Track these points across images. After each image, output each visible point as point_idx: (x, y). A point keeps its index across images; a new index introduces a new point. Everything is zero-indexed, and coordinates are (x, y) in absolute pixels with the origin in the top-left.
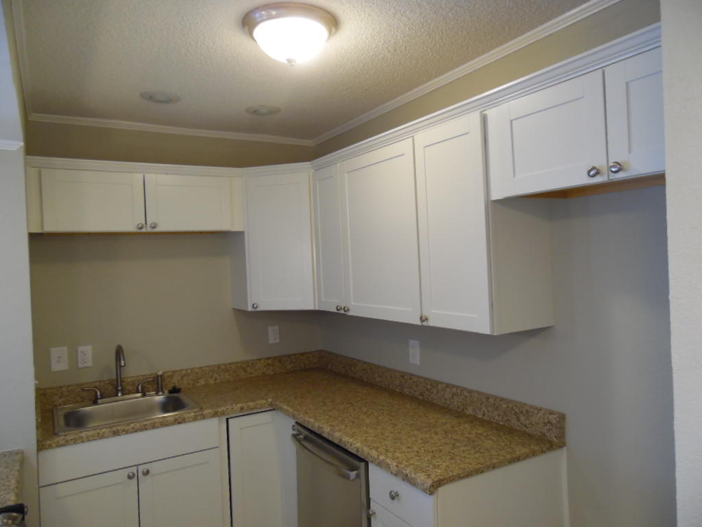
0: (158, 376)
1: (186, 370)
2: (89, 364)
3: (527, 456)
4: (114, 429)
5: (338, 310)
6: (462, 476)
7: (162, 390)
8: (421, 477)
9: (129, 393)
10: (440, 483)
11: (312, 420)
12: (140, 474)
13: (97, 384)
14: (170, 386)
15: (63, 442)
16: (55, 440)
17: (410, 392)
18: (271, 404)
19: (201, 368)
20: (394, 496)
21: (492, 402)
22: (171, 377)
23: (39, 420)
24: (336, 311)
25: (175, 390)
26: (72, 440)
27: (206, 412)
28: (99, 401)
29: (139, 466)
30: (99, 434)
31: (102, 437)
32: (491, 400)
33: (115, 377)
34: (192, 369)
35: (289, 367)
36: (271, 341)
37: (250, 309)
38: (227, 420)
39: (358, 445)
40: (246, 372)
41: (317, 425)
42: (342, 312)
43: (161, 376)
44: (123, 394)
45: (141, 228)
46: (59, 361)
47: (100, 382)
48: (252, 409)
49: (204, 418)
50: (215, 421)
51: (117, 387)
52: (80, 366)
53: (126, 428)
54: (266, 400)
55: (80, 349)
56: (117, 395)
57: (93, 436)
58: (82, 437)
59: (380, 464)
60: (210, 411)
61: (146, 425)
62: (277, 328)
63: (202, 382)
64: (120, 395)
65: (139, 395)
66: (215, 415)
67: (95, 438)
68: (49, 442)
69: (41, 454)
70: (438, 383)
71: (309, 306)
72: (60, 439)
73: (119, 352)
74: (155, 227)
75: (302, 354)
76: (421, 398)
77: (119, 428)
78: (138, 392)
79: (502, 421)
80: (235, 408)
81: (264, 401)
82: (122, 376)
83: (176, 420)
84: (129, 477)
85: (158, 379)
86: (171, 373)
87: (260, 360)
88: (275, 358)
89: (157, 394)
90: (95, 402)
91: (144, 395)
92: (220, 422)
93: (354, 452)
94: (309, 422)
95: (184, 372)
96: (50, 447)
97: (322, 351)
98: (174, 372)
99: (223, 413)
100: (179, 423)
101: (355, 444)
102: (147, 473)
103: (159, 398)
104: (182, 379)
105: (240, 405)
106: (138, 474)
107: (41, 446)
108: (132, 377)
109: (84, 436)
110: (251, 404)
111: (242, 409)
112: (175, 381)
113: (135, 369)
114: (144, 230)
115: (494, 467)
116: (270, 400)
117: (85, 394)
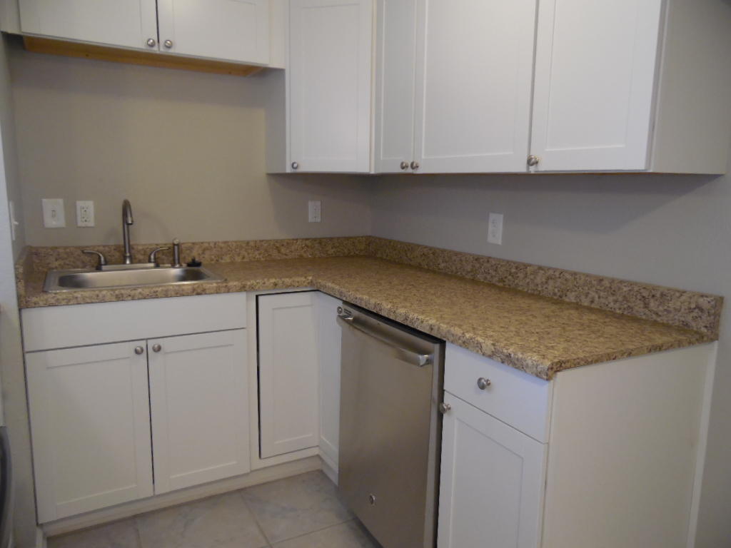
0: (174, 245)
1: (209, 243)
2: (91, 223)
3: (671, 346)
4: (117, 292)
5: (403, 168)
6: (590, 360)
7: (179, 263)
9: (140, 262)
10: (561, 366)
11: (366, 297)
12: (150, 351)
13: (101, 248)
14: (189, 260)
15: (53, 301)
16: (42, 298)
17: (485, 278)
18: (311, 283)
19: (225, 242)
20: (483, 385)
21: (608, 285)
22: (190, 249)
23: (21, 270)
24: (398, 170)
25: (194, 264)
26: (63, 299)
27: (231, 284)
28: (104, 267)
29: (149, 341)
30: (98, 296)
31: (103, 301)
32: (606, 283)
33: (122, 243)
34: (215, 244)
35: (331, 251)
36: (311, 219)
37: (289, 170)
38: (257, 297)
39: (432, 322)
40: (279, 252)
41: (373, 301)
42: (409, 170)
43: (178, 245)
44: (132, 262)
45: (152, 45)
46: (53, 215)
47: (104, 246)
48: (288, 287)
49: (228, 292)
50: (243, 296)
51: (124, 254)
52: (80, 224)
53: (132, 293)
54: (306, 277)
55: (80, 204)
56: (124, 263)
57: (91, 298)
58: (77, 298)
59: (465, 344)
60: (236, 283)
61: (157, 291)
62: (319, 203)
63: (227, 259)
64: (128, 262)
65: (152, 265)
66: (243, 289)
67: (93, 301)
68: (34, 299)
69: (26, 313)
70: (526, 266)
71: (363, 165)
72: (50, 297)
73: (126, 208)
74: (169, 47)
75: (348, 238)
76: (501, 284)
77: (123, 292)
78: (150, 262)
80: (267, 283)
81: (303, 279)
82: (131, 243)
83: (194, 290)
84: (137, 352)
85: (174, 248)
86: (190, 245)
87: (297, 240)
88: (315, 240)
89: (173, 266)
90: (98, 269)
91: (157, 266)
92: (247, 300)
93: (426, 331)
94: (361, 299)
95: (207, 245)
96: (36, 305)
97: (370, 236)
98: (193, 243)
99: (252, 288)
100: (198, 294)
101: (426, 320)
102: (158, 349)
103: (176, 271)
104: (203, 253)
105: (273, 281)
106: (146, 350)
107: (23, 304)
108: (145, 245)
109: (79, 296)
110: (288, 281)
111: (276, 285)
112: (195, 253)
113: (145, 236)
114: (155, 49)
115: (630, 354)
116: (310, 278)
117: (86, 259)
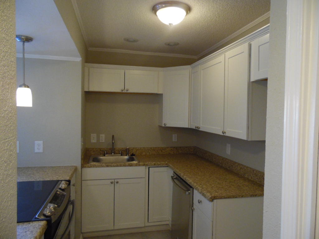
0: (127, 149)
1: (138, 148)
2: (104, 141)
3: (261, 195)
4: (107, 164)
5: (196, 128)
7: (128, 154)
8: (208, 194)
9: (117, 154)
10: (215, 198)
11: (178, 171)
12: (115, 182)
13: (106, 149)
14: (131, 153)
15: (90, 166)
16: (87, 165)
17: (225, 166)
18: (166, 164)
19: (144, 148)
20: (200, 202)
22: (132, 150)
23: (83, 157)
24: (195, 128)
25: (133, 155)
27: (140, 163)
28: (106, 155)
29: (115, 180)
30: (102, 165)
31: (103, 167)
32: (255, 172)
33: (112, 147)
34: (140, 148)
35: (180, 152)
36: (173, 140)
37: (163, 126)
38: (149, 168)
39: (191, 181)
40: (162, 151)
41: (180, 172)
42: (197, 129)
43: (128, 149)
44: (114, 154)
45: (122, 91)
46: (94, 139)
47: (107, 148)
48: (159, 165)
49: (140, 166)
50: (143, 168)
51: (112, 151)
52: (100, 141)
53: (111, 165)
54: (165, 162)
55: (101, 135)
56: (112, 154)
57: (100, 166)
59: (197, 189)
60: (142, 163)
61: (118, 165)
62: (176, 135)
63: (144, 154)
64: (113, 154)
65: (120, 155)
66: (144, 165)
68: (85, 165)
69: (83, 169)
70: (236, 163)
71: (186, 126)
72: (89, 165)
73: (113, 136)
74: (127, 91)
75: (187, 147)
76: (229, 169)
77: (109, 164)
78: (119, 154)
79: (258, 181)
80: (152, 164)
81: (164, 163)
82: (114, 147)
83: (129, 165)
84: (111, 183)
85: (127, 151)
86: (132, 148)
87: (168, 147)
88: (174, 147)
89: (126, 156)
90: (104, 156)
91: (122, 155)
92: (146, 169)
93: (189, 183)
94: (177, 171)
95: (137, 149)
96: (85, 167)
97: (196, 147)
98: (134, 148)
99: (147, 165)
100: (130, 166)
101: (190, 181)
102: (117, 182)
103: (126, 157)
104: (136, 151)
105: (154, 163)
106: (114, 182)
107: (83, 166)
108: (119, 148)
110: (159, 163)
111: (155, 164)
112: (134, 152)
113: (119, 145)
114: (124, 92)
115: (242, 197)
116: (166, 162)
117: (101, 152)
